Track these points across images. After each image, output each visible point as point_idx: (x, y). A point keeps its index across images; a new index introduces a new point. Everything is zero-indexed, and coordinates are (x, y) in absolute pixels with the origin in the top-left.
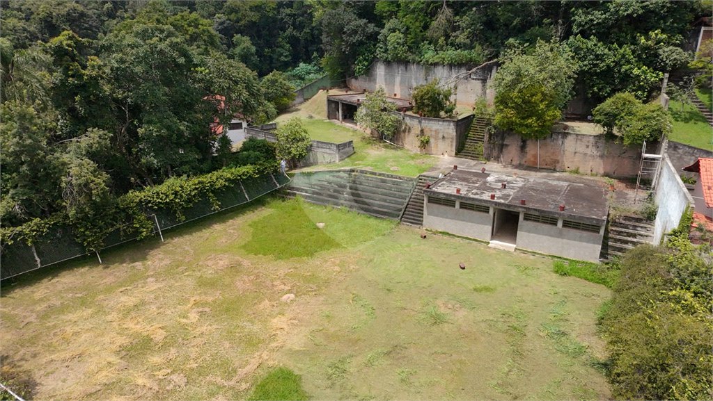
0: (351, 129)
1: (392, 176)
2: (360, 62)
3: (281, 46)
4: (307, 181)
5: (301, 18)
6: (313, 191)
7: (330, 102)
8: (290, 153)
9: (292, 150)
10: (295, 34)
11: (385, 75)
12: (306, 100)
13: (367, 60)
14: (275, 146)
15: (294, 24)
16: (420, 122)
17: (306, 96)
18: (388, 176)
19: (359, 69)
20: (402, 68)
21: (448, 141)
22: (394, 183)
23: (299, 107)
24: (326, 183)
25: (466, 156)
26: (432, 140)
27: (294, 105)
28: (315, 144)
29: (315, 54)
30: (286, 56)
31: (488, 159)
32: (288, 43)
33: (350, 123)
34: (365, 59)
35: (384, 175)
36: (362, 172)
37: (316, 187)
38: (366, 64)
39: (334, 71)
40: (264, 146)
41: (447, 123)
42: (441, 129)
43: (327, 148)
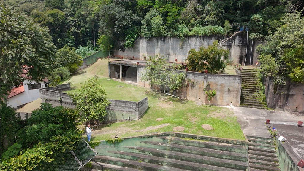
0: (132, 85)
1: (217, 140)
2: (129, 38)
3: (68, 37)
4: (114, 149)
5: (79, 22)
6: (123, 162)
7: (111, 65)
8: (89, 114)
9: (92, 111)
10: (76, 31)
11: (147, 47)
12: (88, 66)
13: (133, 38)
14: (74, 114)
15: (75, 26)
16: (206, 78)
17: (88, 63)
18: (212, 140)
19: (128, 43)
20: (160, 42)
21: (233, 94)
22: (222, 148)
23: (85, 70)
24: (138, 151)
25: (250, 105)
26: (218, 94)
27: (80, 69)
28: (113, 103)
29: (89, 41)
30: (71, 43)
31: (273, 107)
32: (72, 35)
33: (129, 80)
34: (132, 37)
35: (206, 139)
36: (178, 135)
37: (126, 157)
38: (133, 40)
39: (107, 47)
40: (60, 114)
41: (233, 78)
42: (226, 84)
43: (125, 107)
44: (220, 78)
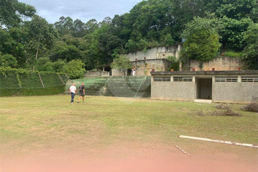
7: (99, 68)
21: (160, 70)
24: (93, 84)
41: (159, 61)
42: (156, 64)
43: (95, 74)
44: (152, 61)
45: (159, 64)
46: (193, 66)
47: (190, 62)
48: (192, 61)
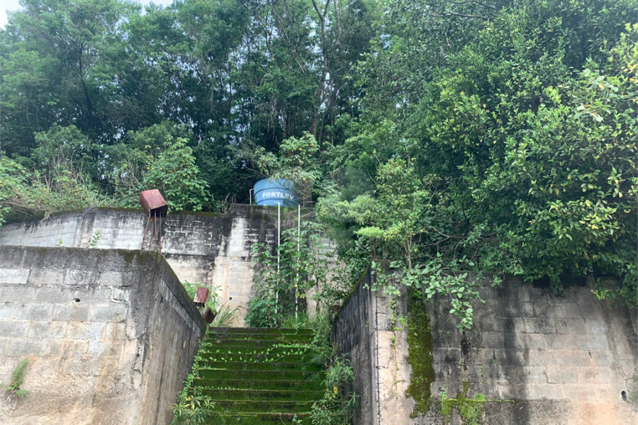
45: (62, 334)
46: (561, 379)
47: (509, 325)
48: (528, 308)
